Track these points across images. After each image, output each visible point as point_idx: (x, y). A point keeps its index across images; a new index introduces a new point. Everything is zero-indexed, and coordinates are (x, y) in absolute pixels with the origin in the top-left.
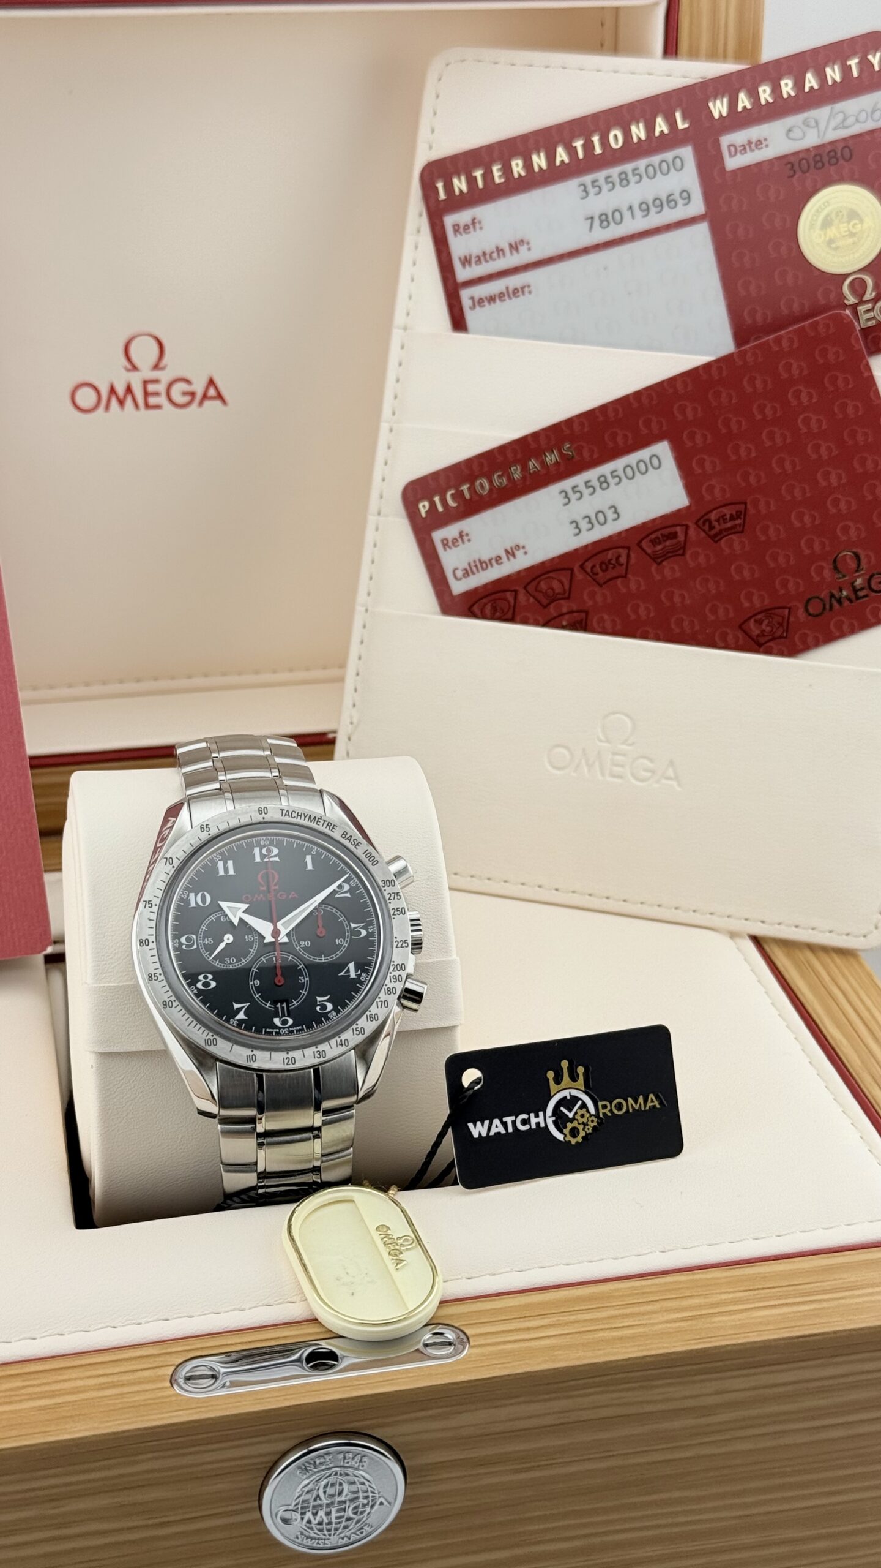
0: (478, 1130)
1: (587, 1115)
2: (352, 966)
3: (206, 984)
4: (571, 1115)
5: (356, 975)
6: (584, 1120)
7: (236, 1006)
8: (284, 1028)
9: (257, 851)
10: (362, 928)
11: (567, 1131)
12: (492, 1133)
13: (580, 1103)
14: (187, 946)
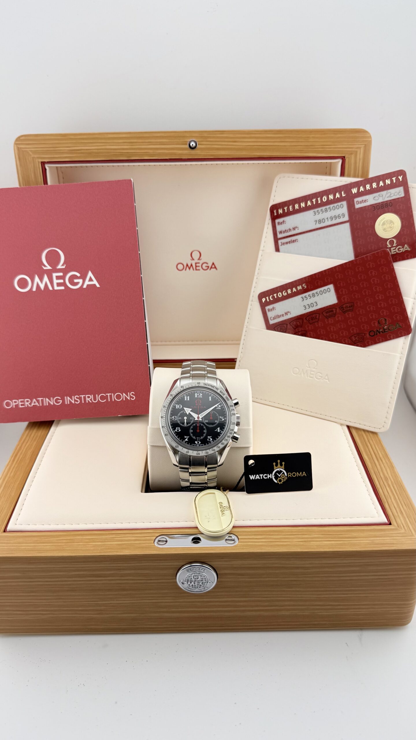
0: (252, 477)
1: (284, 476)
2: (219, 428)
3: (178, 430)
4: (279, 476)
5: (219, 431)
6: (284, 478)
7: (185, 437)
8: (198, 444)
9: (196, 394)
10: (223, 418)
11: (278, 480)
12: (256, 479)
13: (282, 472)
14: (174, 419)
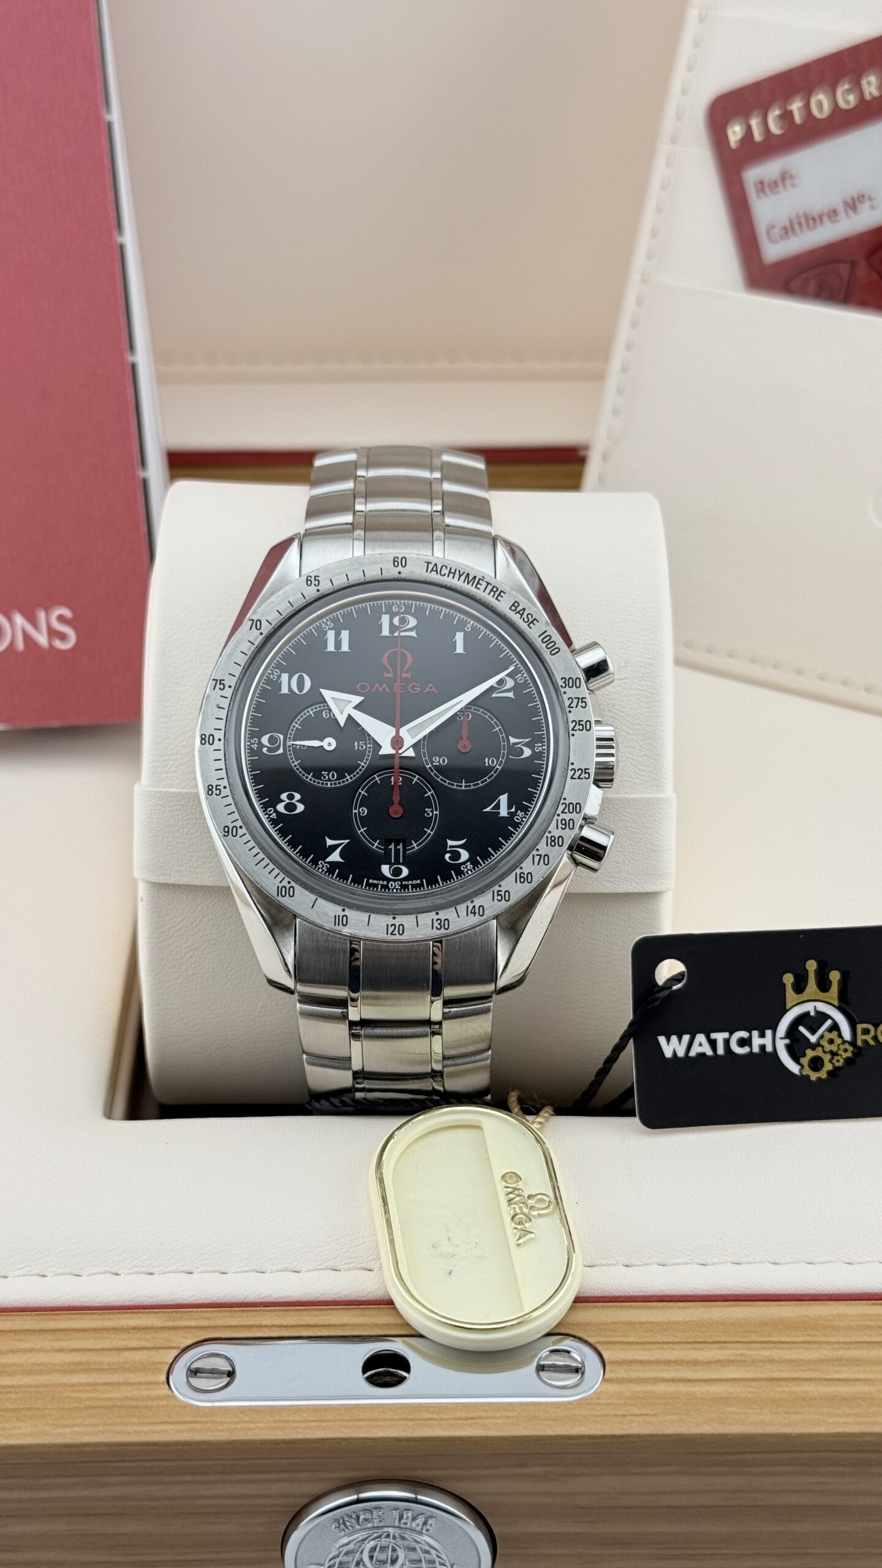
1: (838, 1041)
2: (504, 799)
3: (290, 807)
4: (813, 1039)
5: (508, 813)
6: (834, 1048)
7: (330, 842)
8: (395, 881)
9: (385, 619)
10: (526, 745)
11: (805, 1061)
12: (692, 1054)
13: (829, 1023)
14: (269, 750)
